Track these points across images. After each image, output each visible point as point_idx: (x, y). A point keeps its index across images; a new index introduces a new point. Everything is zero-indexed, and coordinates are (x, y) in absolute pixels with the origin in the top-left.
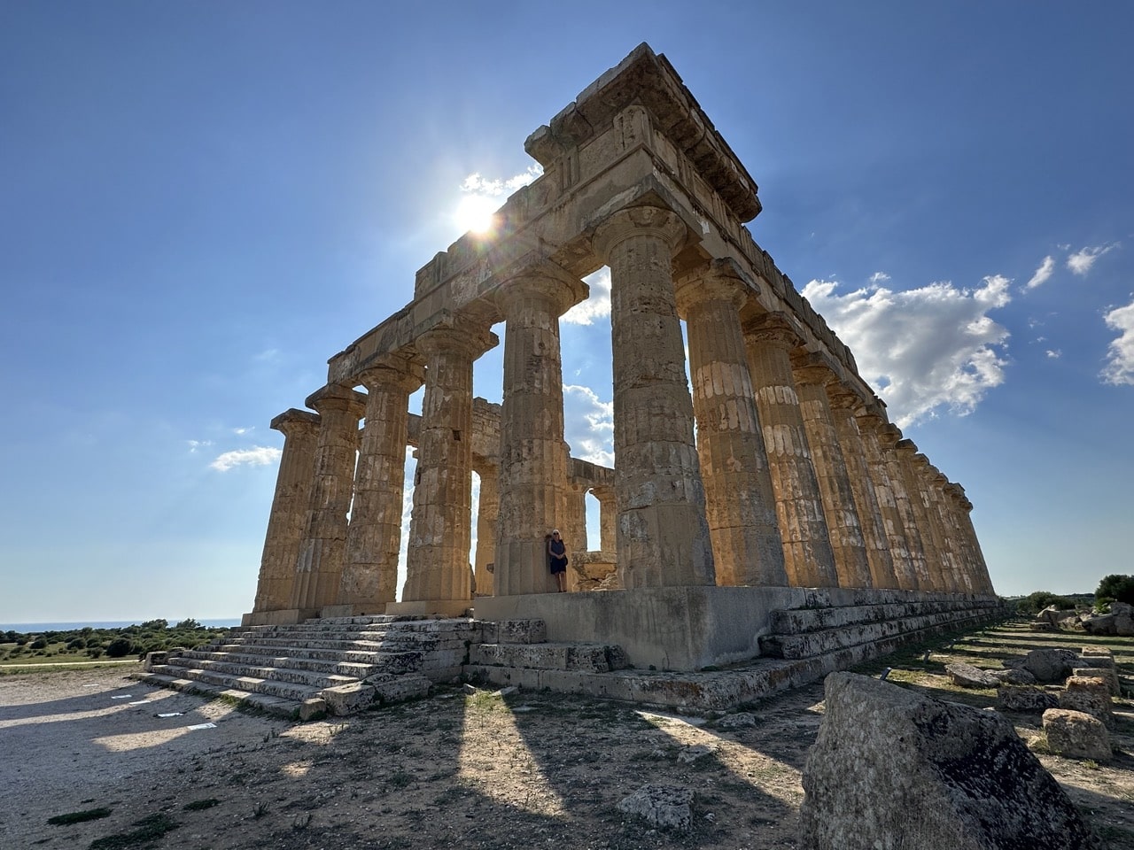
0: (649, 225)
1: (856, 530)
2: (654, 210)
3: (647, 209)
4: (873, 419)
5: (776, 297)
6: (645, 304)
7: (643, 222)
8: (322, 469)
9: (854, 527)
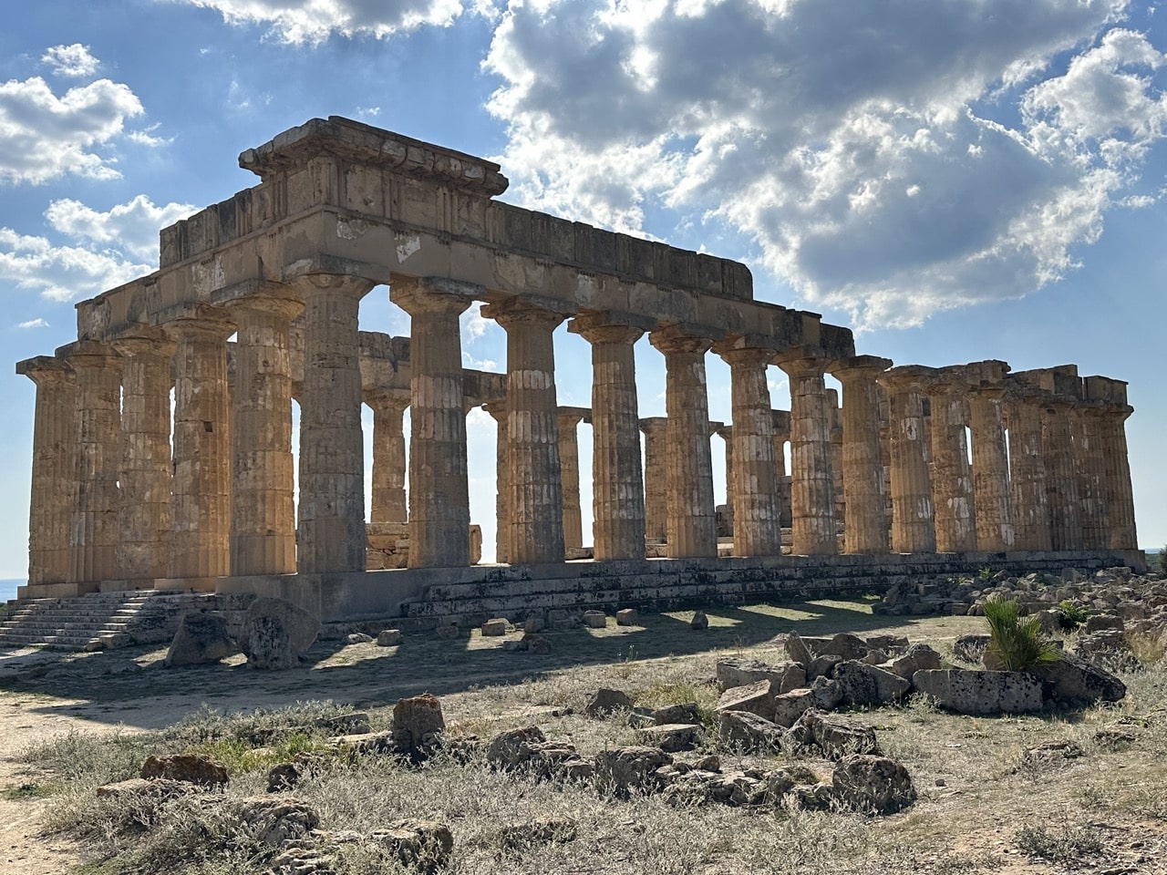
0: (327, 287)
2: (329, 278)
3: (323, 277)
5: (542, 269)
6: (322, 359)
7: (322, 285)
8: (83, 436)
9: (627, 501)
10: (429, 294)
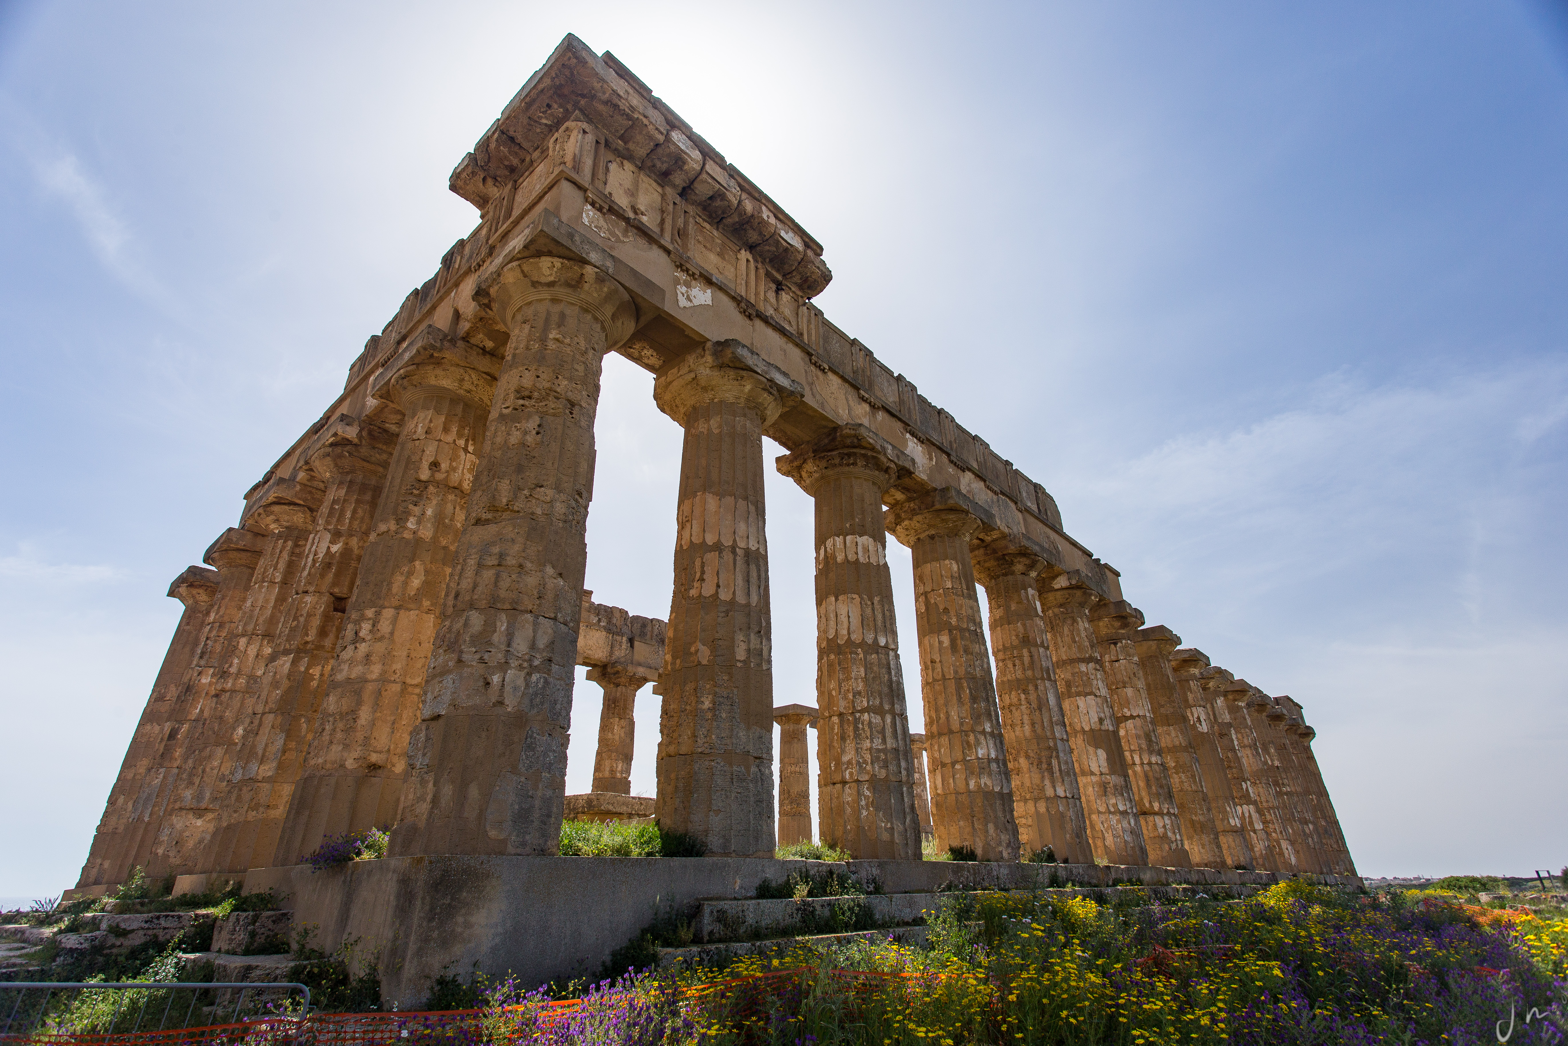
0: (551, 284)
1: (994, 766)
2: (558, 262)
3: (545, 262)
4: (1078, 593)
5: (866, 407)
6: (523, 398)
7: (543, 280)
8: (201, 657)
9: (989, 760)
10: (721, 367)
